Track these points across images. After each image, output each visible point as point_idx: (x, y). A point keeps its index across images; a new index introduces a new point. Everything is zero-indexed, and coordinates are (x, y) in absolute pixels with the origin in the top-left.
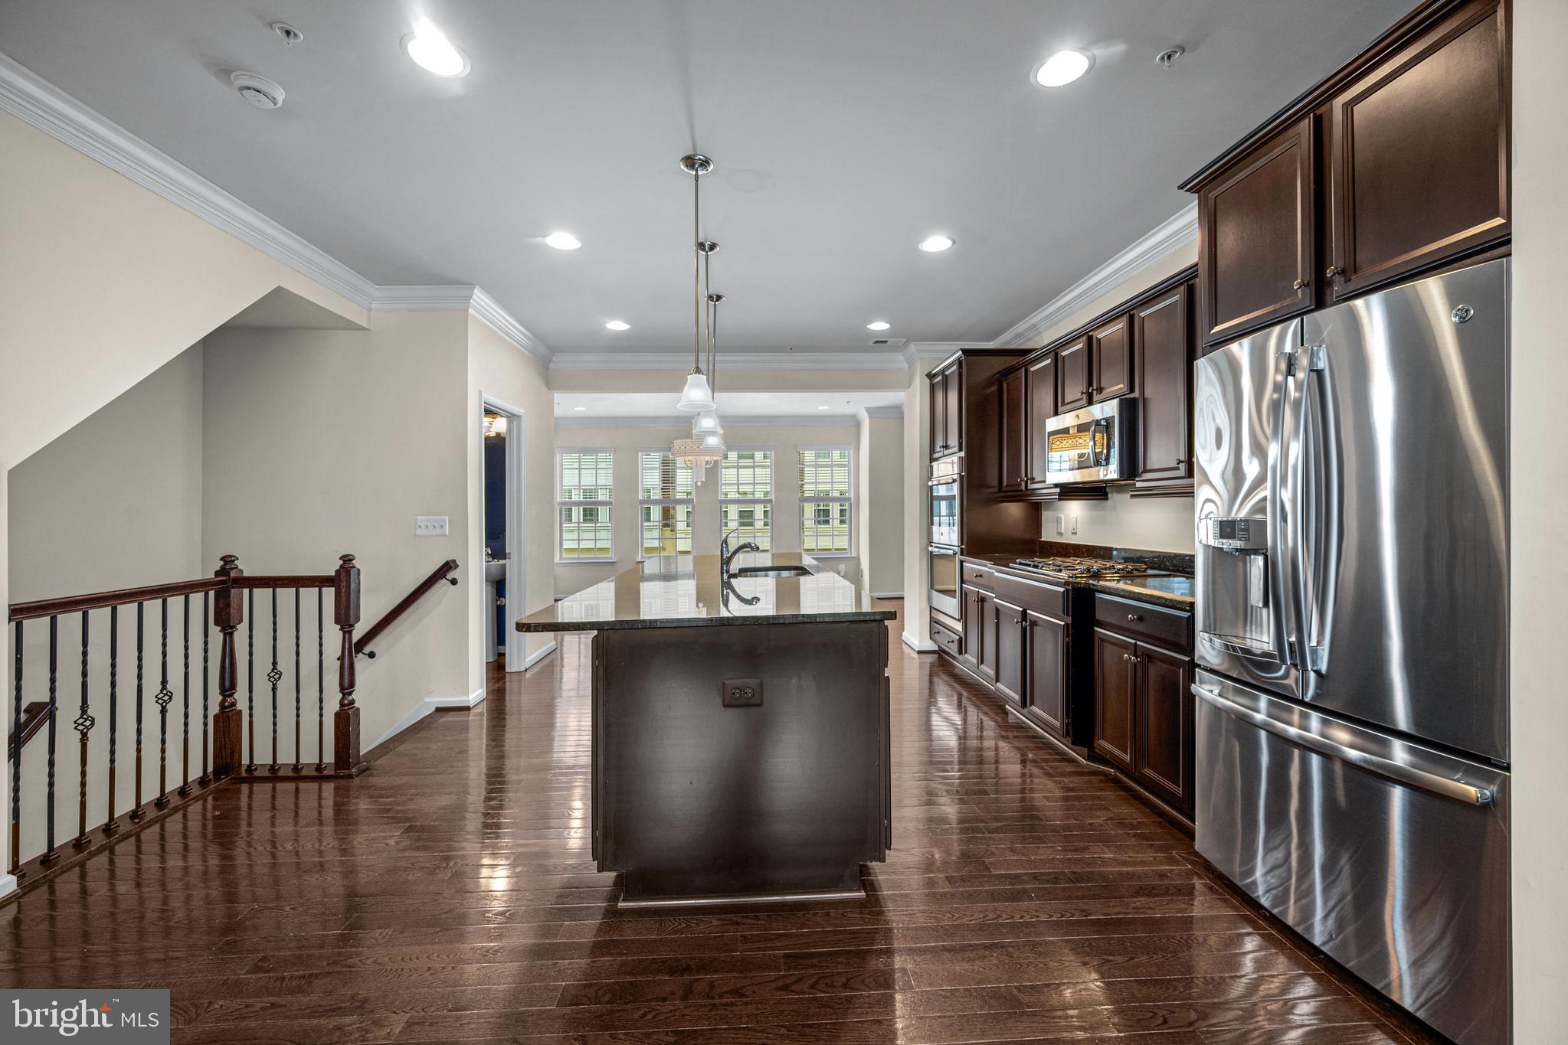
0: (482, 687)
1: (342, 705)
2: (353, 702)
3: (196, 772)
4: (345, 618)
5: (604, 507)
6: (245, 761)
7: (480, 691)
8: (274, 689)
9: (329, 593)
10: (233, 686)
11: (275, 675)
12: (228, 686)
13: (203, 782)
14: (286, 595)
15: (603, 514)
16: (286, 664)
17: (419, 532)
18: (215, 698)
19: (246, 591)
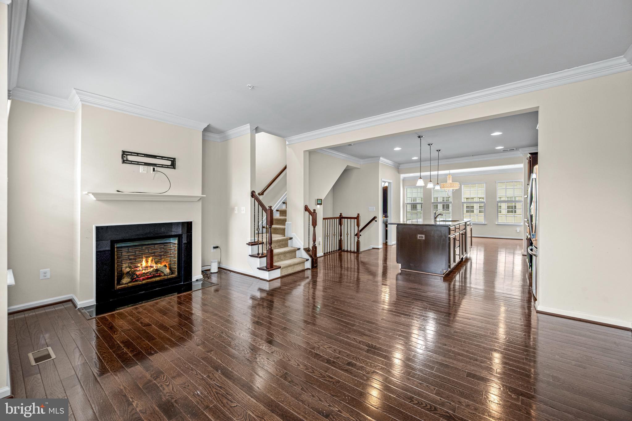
0: (382, 245)
1: (358, 240)
2: (359, 240)
3: (337, 249)
4: (358, 225)
5: (419, 205)
6: (343, 249)
7: (381, 246)
8: (347, 236)
9: (356, 220)
10: (341, 235)
11: (347, 234)
12: (341, 236)
13: (338, 250)
14: (349, 220)
15: (419, 207)
16: (349, 233)
17: (369, 210)
18: (339, 237)
19: (343, 219)
